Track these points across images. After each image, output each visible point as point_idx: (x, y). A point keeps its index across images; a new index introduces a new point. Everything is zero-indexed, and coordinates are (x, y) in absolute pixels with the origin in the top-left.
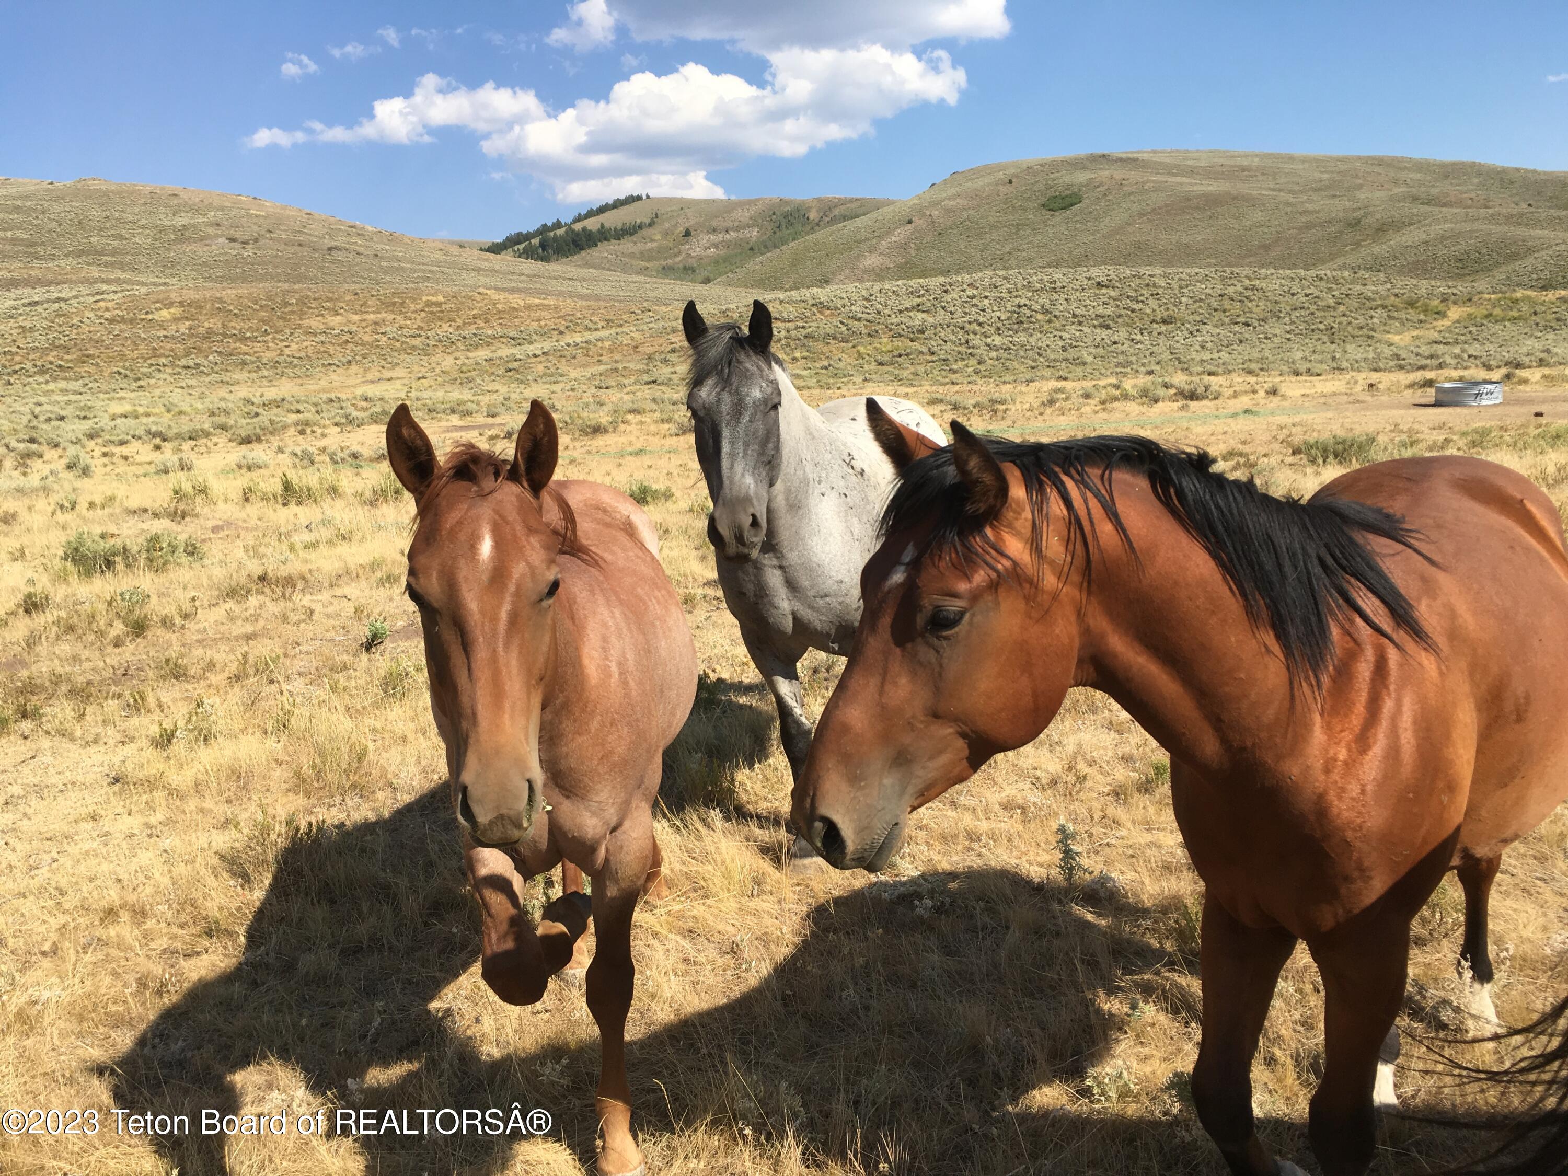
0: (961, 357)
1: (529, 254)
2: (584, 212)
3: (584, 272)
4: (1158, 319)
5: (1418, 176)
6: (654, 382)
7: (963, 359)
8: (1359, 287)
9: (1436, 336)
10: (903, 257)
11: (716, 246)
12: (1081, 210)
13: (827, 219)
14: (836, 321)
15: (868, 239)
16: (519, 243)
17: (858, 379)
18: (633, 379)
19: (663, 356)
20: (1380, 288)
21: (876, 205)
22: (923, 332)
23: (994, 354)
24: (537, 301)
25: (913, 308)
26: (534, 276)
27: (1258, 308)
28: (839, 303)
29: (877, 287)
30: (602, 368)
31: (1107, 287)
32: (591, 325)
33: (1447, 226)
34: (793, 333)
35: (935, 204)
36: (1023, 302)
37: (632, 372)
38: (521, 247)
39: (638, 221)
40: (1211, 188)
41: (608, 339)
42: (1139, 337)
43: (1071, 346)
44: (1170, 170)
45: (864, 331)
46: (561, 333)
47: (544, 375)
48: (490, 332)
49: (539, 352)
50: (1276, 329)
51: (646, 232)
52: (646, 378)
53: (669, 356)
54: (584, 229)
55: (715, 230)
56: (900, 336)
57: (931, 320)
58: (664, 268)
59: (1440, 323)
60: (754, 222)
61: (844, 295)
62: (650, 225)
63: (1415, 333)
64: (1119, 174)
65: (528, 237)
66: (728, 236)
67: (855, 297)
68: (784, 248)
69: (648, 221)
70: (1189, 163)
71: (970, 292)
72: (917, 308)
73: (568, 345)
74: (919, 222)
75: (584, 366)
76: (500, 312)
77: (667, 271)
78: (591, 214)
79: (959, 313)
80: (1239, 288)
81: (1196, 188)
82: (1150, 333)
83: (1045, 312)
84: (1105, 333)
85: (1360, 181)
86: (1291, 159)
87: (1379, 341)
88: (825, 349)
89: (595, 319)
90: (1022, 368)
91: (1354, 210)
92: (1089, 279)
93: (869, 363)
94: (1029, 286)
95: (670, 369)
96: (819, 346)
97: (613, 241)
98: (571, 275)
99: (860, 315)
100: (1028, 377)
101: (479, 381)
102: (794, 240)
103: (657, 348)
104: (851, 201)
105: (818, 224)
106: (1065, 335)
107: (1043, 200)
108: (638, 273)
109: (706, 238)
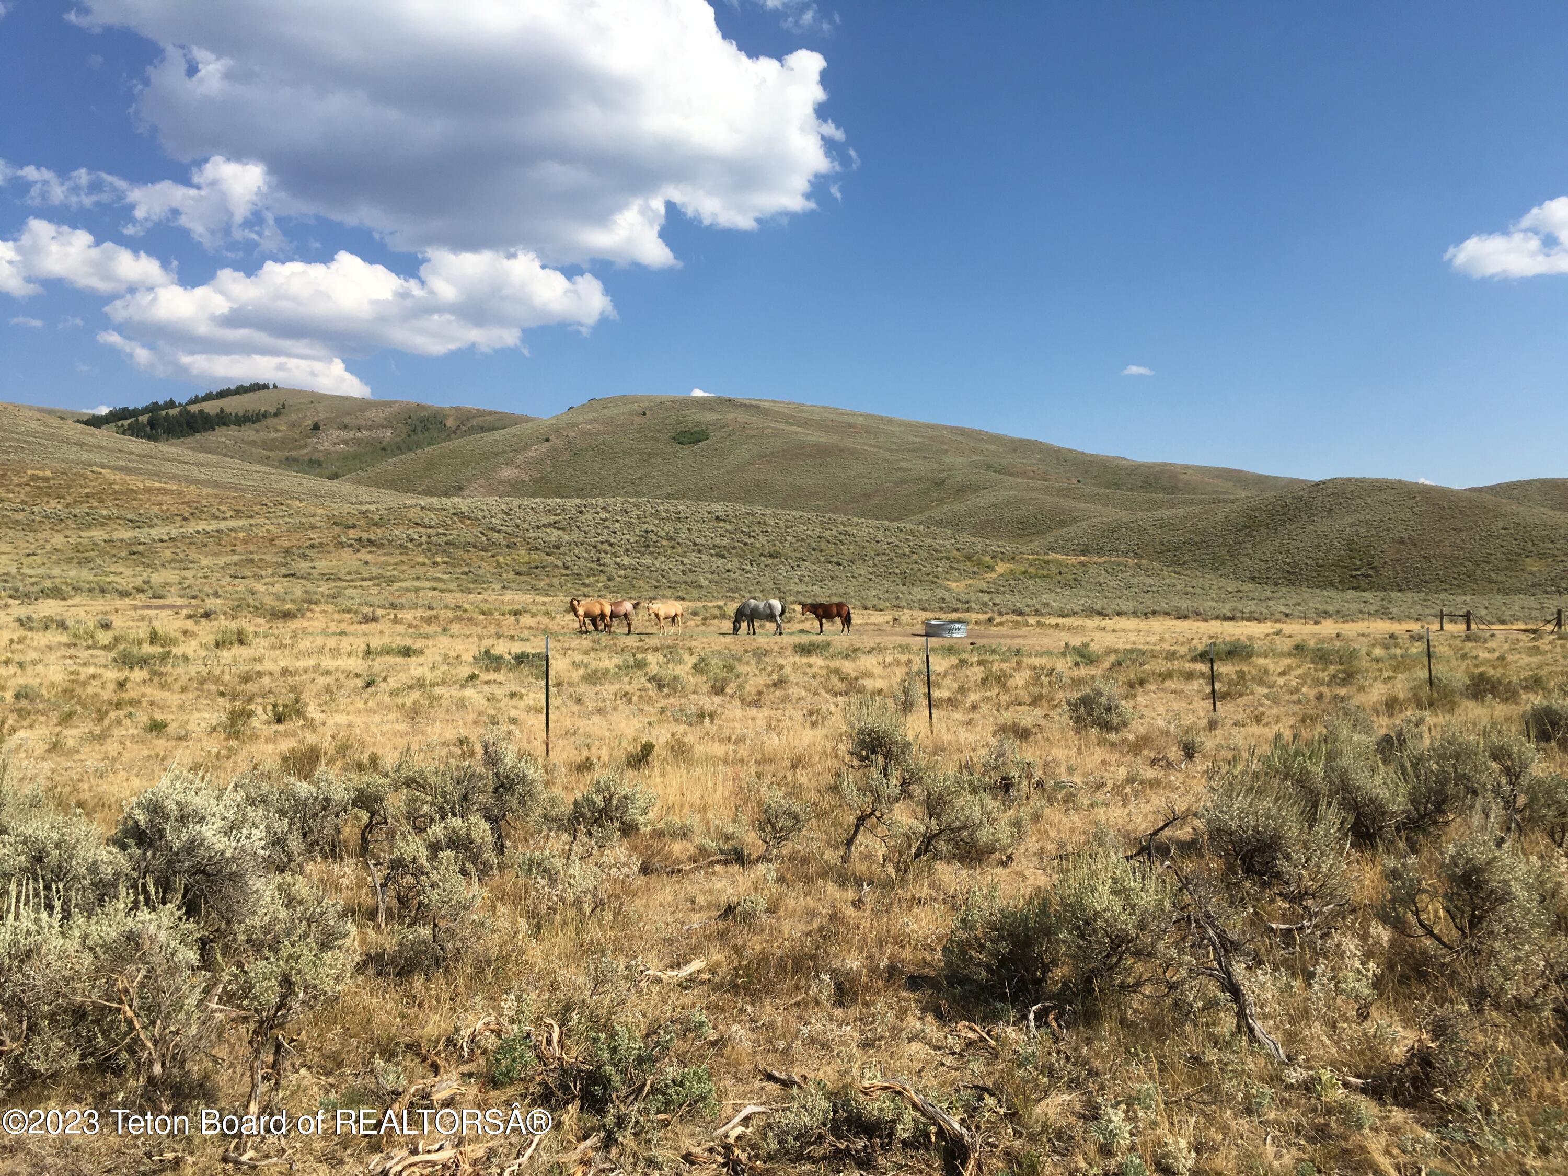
0: (592, 573)
1: (135, 431)
2: (201, 394)
3: (202, 457)
4: (766, 553)
5: (993, 447)
6: (293, 575)
7: (594, 575)
8: (930, 540)
9: (984, 585)
10: (539, 472)
11: (346, 442)
12: (708, 446)
13: (464, 428)
14: (476, 531)
15: (505, 452)
16: (125, 418)
17: (498, 587)
18: (270, 571)
19: (301, 551)
20: (947, 542)
21: (516, 420)
22: (558, 548)
23: (622, 572)
24: (157, 485)
25: (550, 525)
26: (145, 456)
27: (848, 551)
28: (480, 515)
29: (516, 502)
30: (236, 558)
31: (725, 521)
32: (217, 513)
33: (1013, 493)
34: (434, 539)
35: (572, 426)
36: (650, 528)
37: (268, 565)
38: (126, 423)
39: (263, 410)
40: (822, 440)
41: (242, 529)
42: (749, 567)
43: (691, 571)
44: (787, 419)
45: (504, 543)
46: (185, 519)
47: (173, 560)
48: (105, 512)
49: (165, 538)
50: (861, 570)
51: (269, 421)
52: (283, 571)
53: (307, 552)
54: (201, 412)
55: (346, 427)
56: (537, 549)
57: (566, 537)
58: (287, 459)
59: (989, 575)
60: (388, 423)
61: (484, 507)
62: (276, 415)
63: (970, 582)
64: (742, 417)
65: (135, 413)
66: (359, 434)
67: (495, 510)
68: (419, 451)
69: (273, 410)
70: (804, 415)
71: (603, 515)
72: (554, 525)
73: (198, 532)
74: (556, 442)
75: (216, 554)
76: (116, 492)
77: (290, 463)
78: (209, 397)
79: (592, 534)
80: (834, 533)
81: (809, 438)
82: (758, 565)
83: (671, 539)
84: (720, 562)
85: (945, 447)
86: (890, 421)
87: (940, 586)
88: (465, 556)
89: (223, 508)
90: (646, 587)
91: (940, 472)
92: (709, 513)
93: (507, 572)
94: (656, 514)
95: (308, 564)
96: (460, 553)
97: (232, 427)
98: (187, 459)
99: (499, 527)
100: (651, 595)
101: (98, 561)
102: (429, 444)
103: (294, 542)
104: (491, 413)
105: (454, 432)
106: (686, 561)
107: (674, 434)
108: (258, 462)
109: (335, 434)
